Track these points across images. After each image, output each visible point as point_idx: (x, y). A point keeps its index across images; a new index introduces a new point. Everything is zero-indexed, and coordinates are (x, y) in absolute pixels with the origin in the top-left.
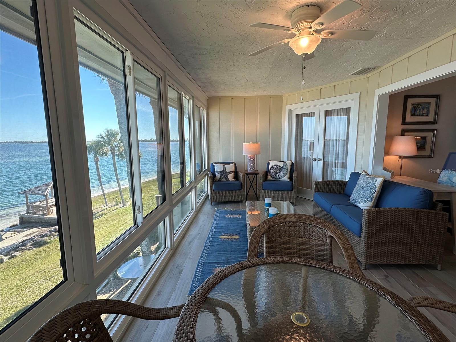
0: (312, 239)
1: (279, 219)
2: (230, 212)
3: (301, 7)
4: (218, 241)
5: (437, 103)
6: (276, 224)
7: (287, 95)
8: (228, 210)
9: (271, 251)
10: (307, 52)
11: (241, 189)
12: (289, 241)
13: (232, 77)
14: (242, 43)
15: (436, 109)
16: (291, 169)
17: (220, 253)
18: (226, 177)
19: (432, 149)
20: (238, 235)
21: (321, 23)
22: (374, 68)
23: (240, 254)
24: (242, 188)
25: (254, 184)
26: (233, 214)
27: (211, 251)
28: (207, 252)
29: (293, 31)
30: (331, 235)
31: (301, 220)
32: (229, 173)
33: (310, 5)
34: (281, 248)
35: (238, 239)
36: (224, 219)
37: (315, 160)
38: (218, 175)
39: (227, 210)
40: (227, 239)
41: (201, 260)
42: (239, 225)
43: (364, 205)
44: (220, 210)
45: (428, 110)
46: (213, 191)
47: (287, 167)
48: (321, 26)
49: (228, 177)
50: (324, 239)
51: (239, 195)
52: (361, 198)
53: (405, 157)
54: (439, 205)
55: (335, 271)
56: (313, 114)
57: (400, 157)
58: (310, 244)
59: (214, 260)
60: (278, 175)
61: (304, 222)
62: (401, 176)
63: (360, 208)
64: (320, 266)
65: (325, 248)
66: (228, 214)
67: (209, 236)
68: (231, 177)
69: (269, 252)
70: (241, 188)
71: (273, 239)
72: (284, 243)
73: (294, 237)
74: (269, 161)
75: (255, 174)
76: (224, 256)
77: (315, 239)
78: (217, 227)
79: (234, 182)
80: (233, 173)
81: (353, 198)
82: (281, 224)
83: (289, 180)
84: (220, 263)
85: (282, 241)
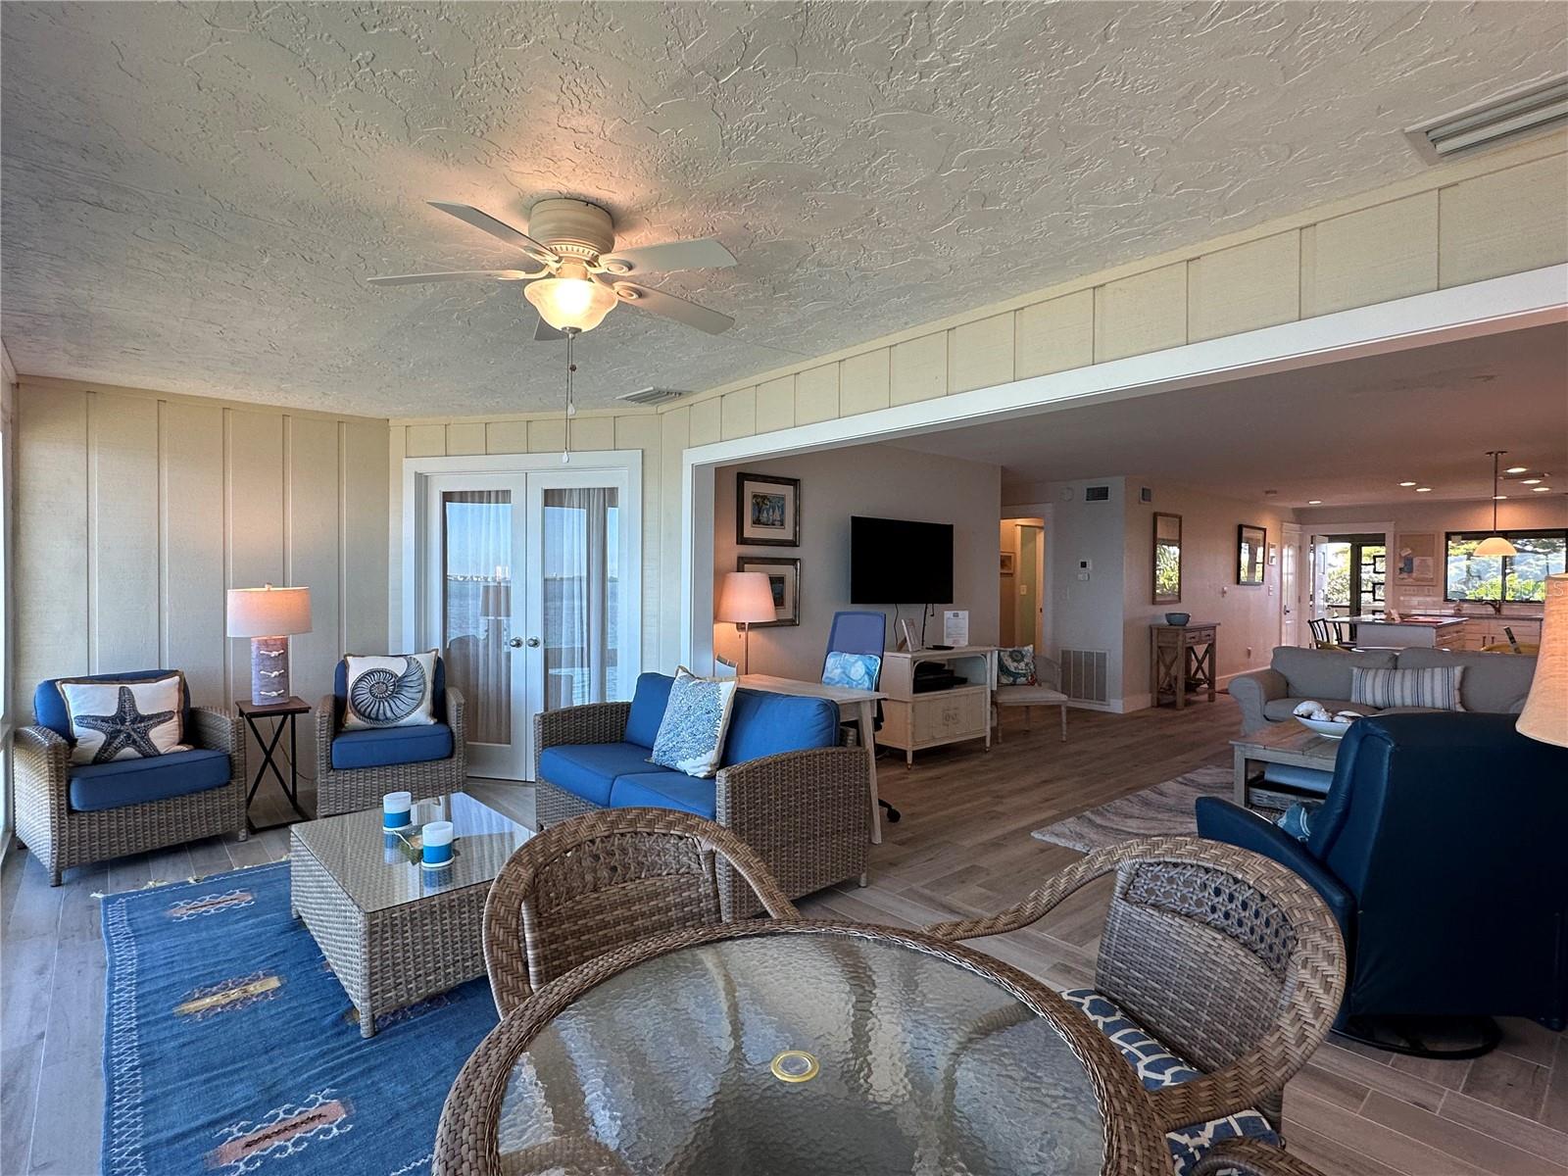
0: (659, 875)
1: (559, 840)
2: (183, 892)
3: (565, 198)
4: (175, 1031)
5: (796, 499)
6: (553, 857)
7: (407, 421)
8: (170, 886)
9: (551, 954)
10: (579, 327)
11: (228, 784)
12: (597, 902)
13: (209, 322)
14: (324, 226)
15: (796, 509)
16: (435, 682)
17: (217, 1077)
18: (141, 741)
19: (796, 606)
20: (271, 975)
21: (630, 264)
22: (680, 394)
23: (319, 1044)
24: (232, 776)
25: (277, 756)
26: (208, 898)
27: (154, 1087)
28: (137, 1097)
29: (548, 258)
30: (712, 850)
31: (622, 827)
32: (156, 720)
33: (592, 203)
34: (579, 933)
35: (279, 988)
36: (168, 929)
37: (519, 644)
38: (91, 739)
39: (162, 888)
40: (223, 1007)
41: (119, 1145)
42: (259, 935)
43: (697, 765)
44: (123, 896)
45: (783, 513)
46: (71, 811)
47: (423, 676)
48: (625, 269)
49: (148, 740)
50: (694, 866)
51: (220, 808)
52: (686, 745)
53: (753, 626)
54: (851, 733)
55: (783, 930)
56: (503, 496)
57: (740, 626)
58: (659, 894)
59: (197, 1117)
60: (388, 708)
61: (631, 830)
62: (747, 674)
63: (685, 773)
64: (742, 931)
65: (700, 890)
66: (182, 904)
67: (110, 1025)
68: (165, 737)
69: (545, 958)
70: (225, 781)
71: (553, 911)
72: (585, 914)
73: (610, 885)
74: (345, 656)
75: (285, 713)
76: (241, 1080)
77: (668, 874)
78: (140, 972)
79: (186, 759)
80: (176, 718)
81: (664, 749)
82: (569, 854)
83: (432, 722)
84: (232, 1116)
85: (580, 907)
